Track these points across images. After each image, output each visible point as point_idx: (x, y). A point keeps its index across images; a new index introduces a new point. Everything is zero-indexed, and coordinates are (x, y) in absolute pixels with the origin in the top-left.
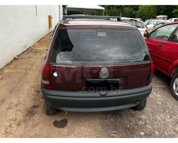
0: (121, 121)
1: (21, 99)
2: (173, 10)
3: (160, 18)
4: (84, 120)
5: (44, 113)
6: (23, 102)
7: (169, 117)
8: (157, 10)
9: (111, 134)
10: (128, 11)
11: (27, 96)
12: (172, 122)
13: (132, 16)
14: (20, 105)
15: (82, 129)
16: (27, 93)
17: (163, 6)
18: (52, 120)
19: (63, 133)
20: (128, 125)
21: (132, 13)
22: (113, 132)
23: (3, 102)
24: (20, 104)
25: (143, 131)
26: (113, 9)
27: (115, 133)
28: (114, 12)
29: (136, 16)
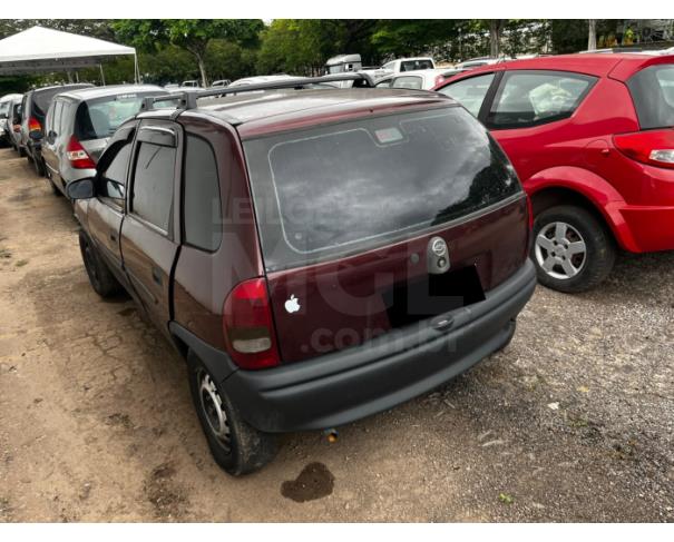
0: (476, 399)
1: (78, 469)
2: (371, 33)
3: (341, 64)
4: (372, 441)
5: (217, 480)
6: (96, 477)
7: (577, 341)
8: (321, 41)
9: (483, 442)
10: (222, 51)
11: (94, 450)
12: (594, 349)
13: (243, 68)
14: (92, 490)
15: (394, 467)
16: (83, 442)
17: (336, 22)
18: (268, 489)
19: (347, 507)
20: (503, 401)
21: (237, 57)
22: (481, 437)
23: (11, 510)
24: (90, 488)
25: (550, 401)
26: (163, 48)
27: (490, 437)
28: (170, 61)
29: (256, 67)
